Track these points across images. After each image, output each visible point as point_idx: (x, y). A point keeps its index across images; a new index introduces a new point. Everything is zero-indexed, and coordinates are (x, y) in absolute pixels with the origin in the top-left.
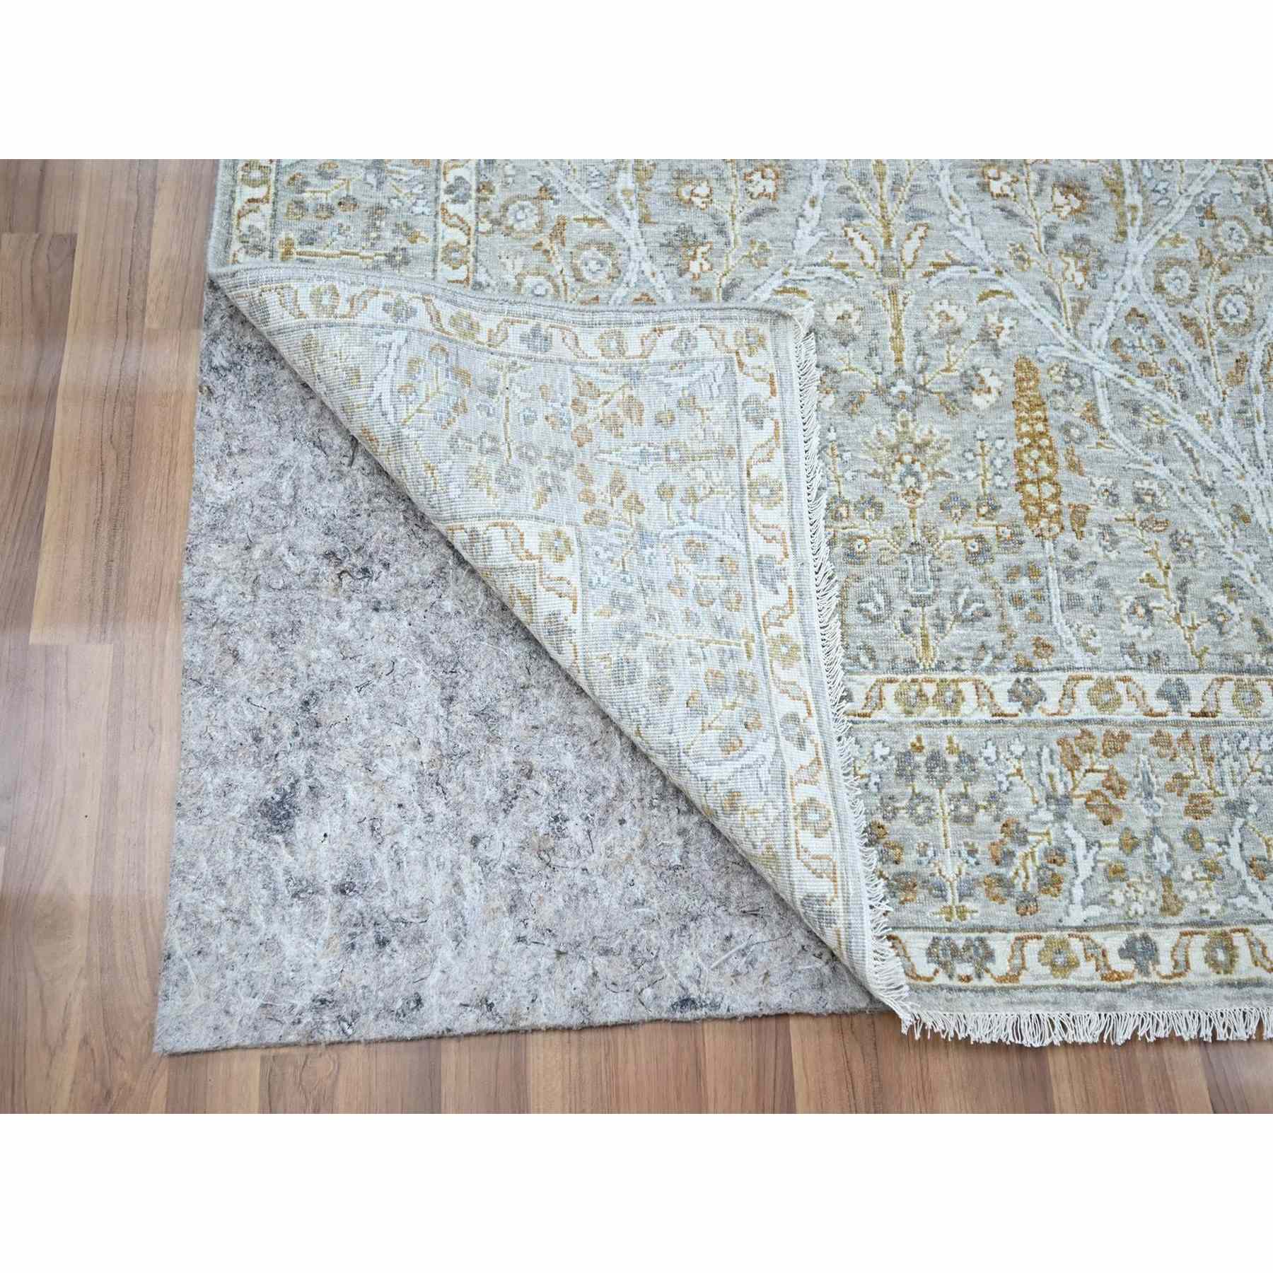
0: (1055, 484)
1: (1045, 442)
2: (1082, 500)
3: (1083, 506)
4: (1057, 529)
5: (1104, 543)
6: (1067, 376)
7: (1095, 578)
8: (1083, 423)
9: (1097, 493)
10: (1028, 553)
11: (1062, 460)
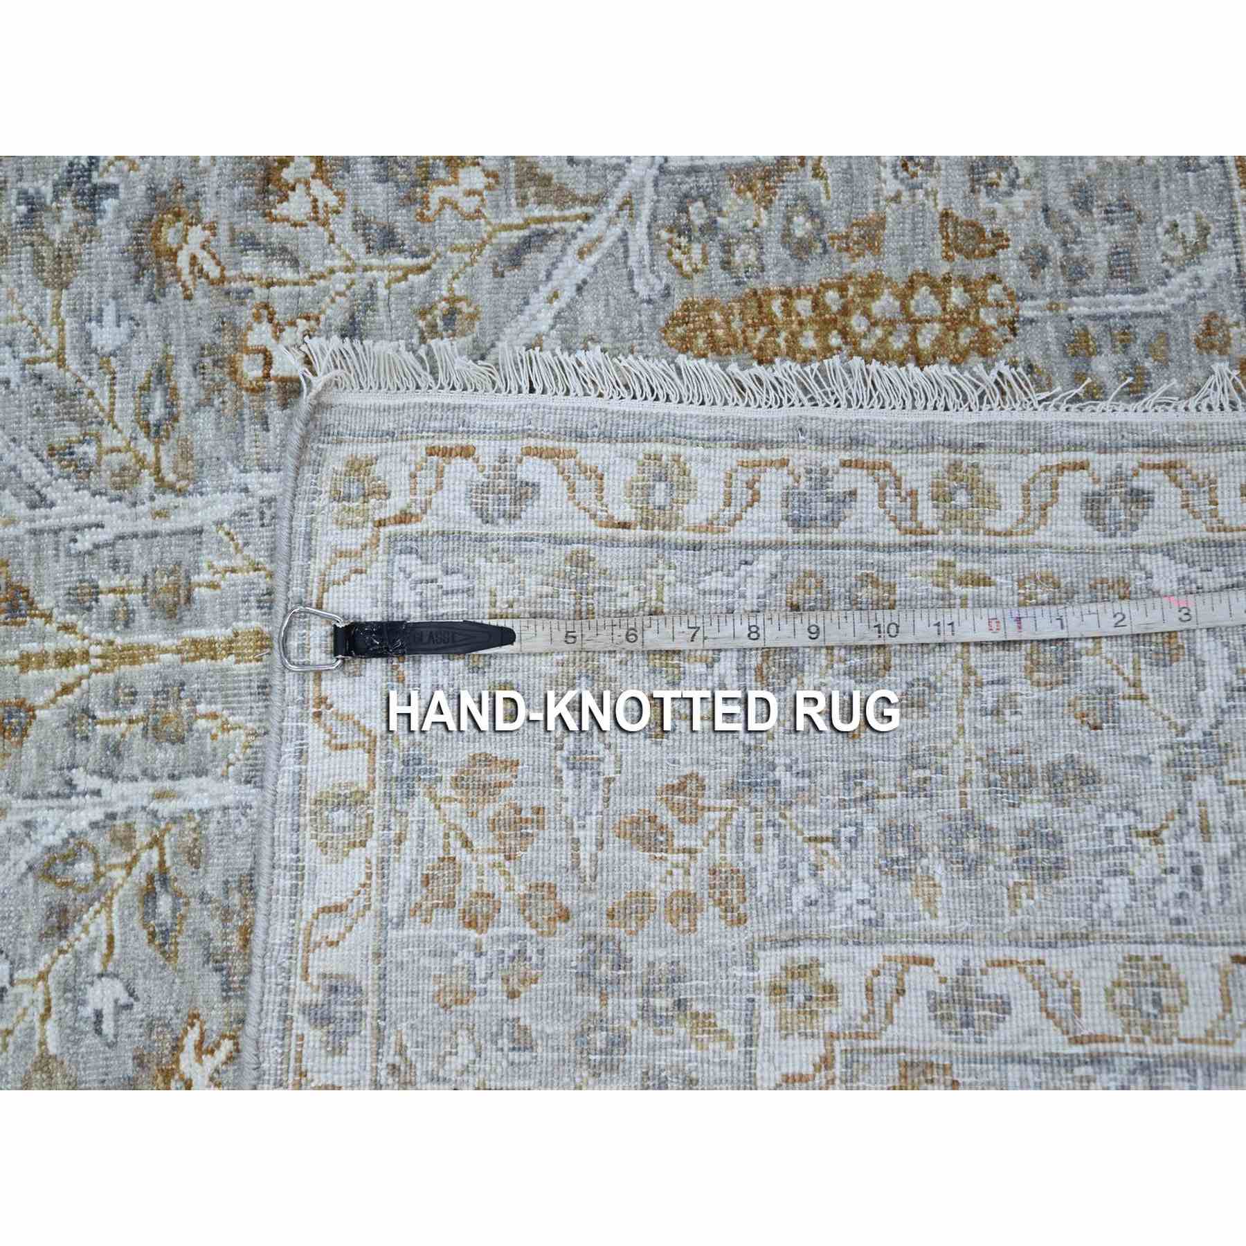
0: (912, 285)
1: (832, 296)
2: (931, 223)
3: (943, 228)
4: (995, 290)
5: (1004, 186)
6: (685, 231)
7: (1073, 213)
8: (779, 205)
9: (913, 188)
10: (1047, 356)
11: (863, 265)
